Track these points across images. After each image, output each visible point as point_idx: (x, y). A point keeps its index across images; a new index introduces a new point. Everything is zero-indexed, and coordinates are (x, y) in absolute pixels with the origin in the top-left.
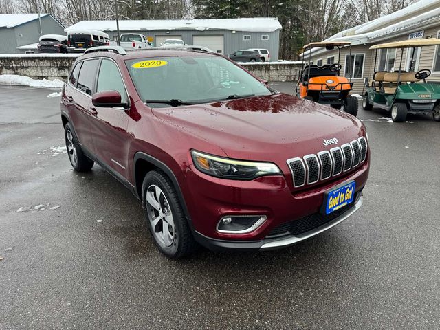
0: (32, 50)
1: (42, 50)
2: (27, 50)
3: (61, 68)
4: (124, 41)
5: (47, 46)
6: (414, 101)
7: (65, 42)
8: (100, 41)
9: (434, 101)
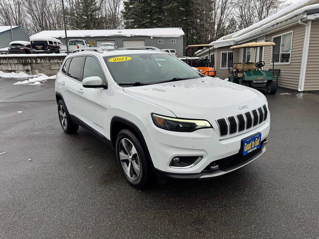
0: (5, 51)
1: (11, 52)
2: (2, 51)
3: (25, 64)
4: (72, 45)
5: (16, 49)
6: (254, 82)
7: (28, 46)
8: (54, 45)
9: (266, 81)
